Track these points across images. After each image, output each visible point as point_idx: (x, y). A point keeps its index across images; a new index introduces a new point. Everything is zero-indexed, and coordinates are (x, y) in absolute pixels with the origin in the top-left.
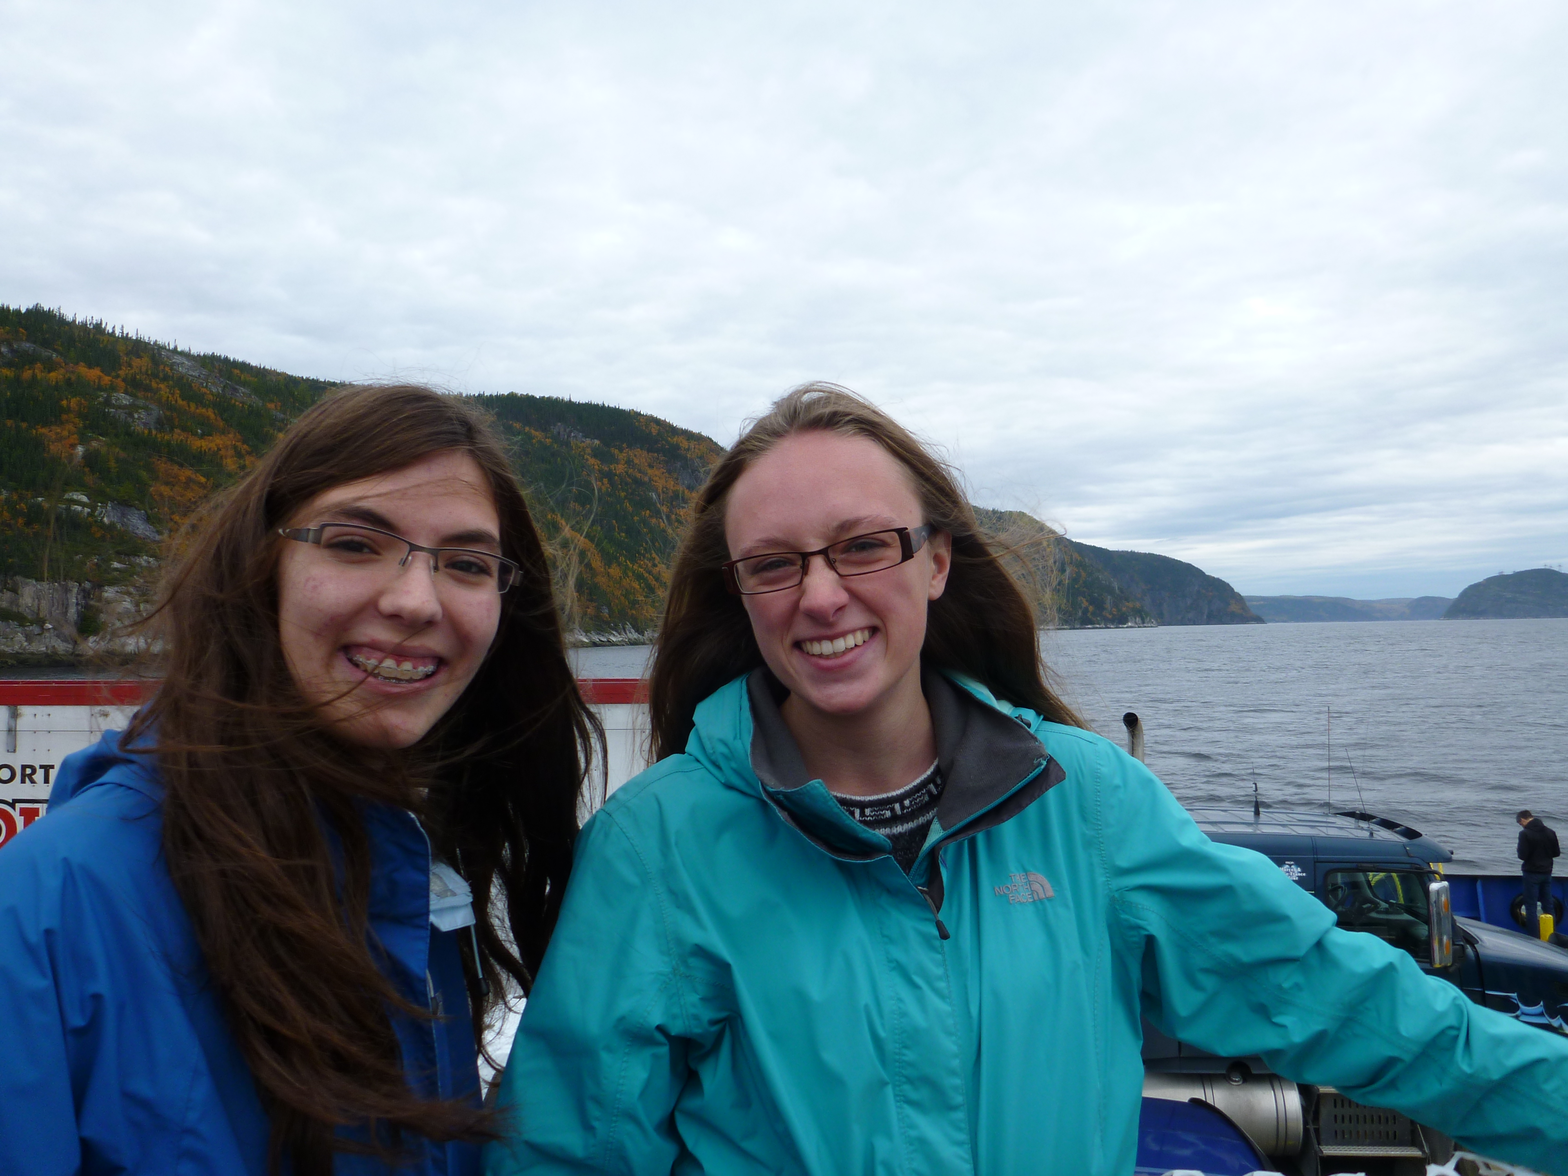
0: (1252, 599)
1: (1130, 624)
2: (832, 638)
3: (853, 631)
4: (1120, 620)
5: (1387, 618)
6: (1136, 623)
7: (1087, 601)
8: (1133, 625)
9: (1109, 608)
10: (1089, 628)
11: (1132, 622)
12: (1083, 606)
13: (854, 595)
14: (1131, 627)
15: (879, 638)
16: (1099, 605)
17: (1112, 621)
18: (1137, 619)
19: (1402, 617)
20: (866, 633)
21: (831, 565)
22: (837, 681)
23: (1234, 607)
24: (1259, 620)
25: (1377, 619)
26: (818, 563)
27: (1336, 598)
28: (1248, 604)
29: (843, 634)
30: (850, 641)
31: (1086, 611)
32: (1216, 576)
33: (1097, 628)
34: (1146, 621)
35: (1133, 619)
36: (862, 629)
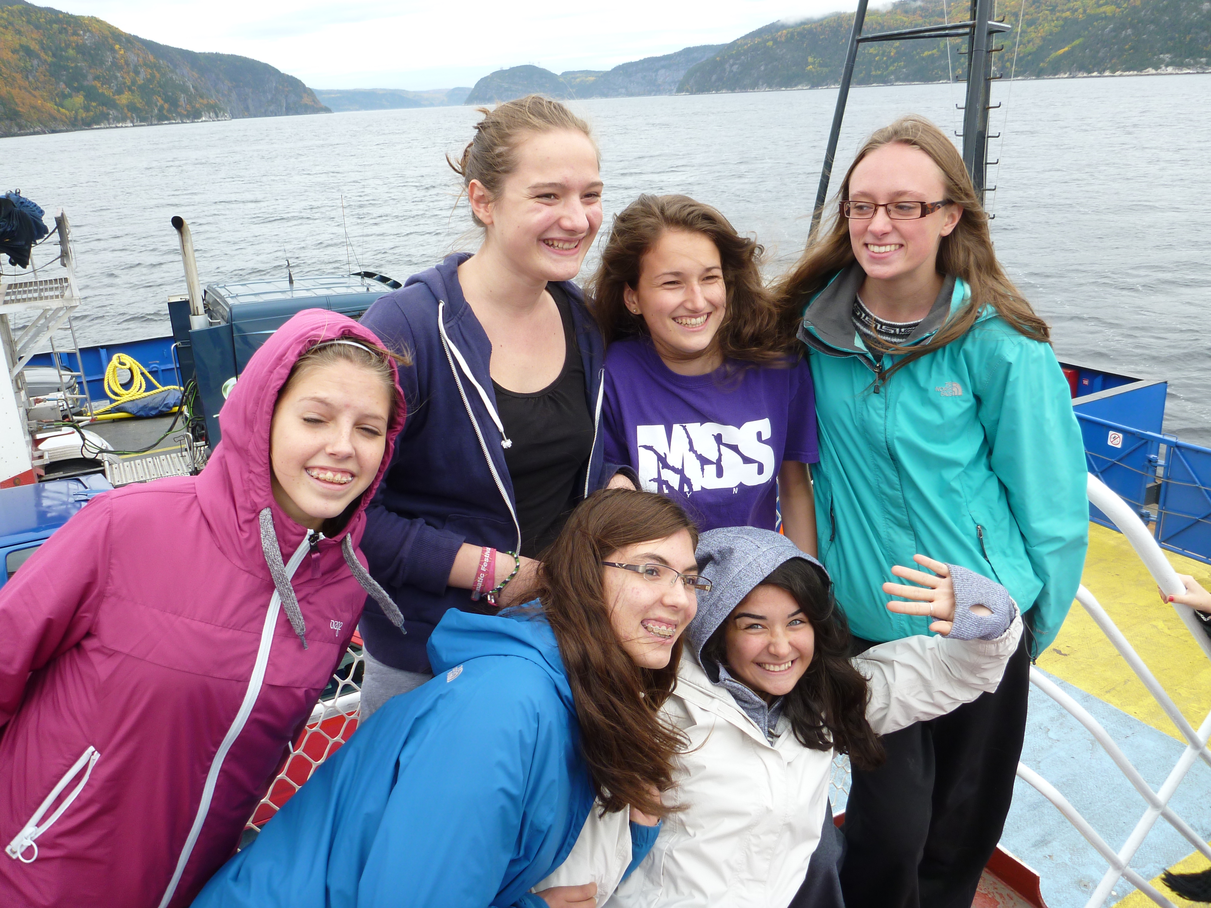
0: (321, 92)
1: (204, 119)
2: (880, 246)
3: (891, 245)
4: (194, 115)
5: (432, 105)
6: (210, 117)
7: (162, 99)
8: (207, 119)
9: (184, 106)
10: (166, 124)
11: (206, 117)
12: (159, 104)
13: (895, 228)
14: (205, 121)
15: (903, 249)
16: (174, 103)
17: (188, 117)
18: (211, 114)
19: (442, 104)
20: (898, 246)
21: (888, 212)
22: (878, 264)
23: (306, 100)
24: (327, 110)
25: (425, 106)
26: (881, 210)
27: (396, 90)
28: (319, 98)
29: (885, 245)
30: (888, 248)
31: (161, 109)
32: (290, 74)
33: (173, 123)
34: (219, 115)
35: (207, 114)
36: (896, 244)
